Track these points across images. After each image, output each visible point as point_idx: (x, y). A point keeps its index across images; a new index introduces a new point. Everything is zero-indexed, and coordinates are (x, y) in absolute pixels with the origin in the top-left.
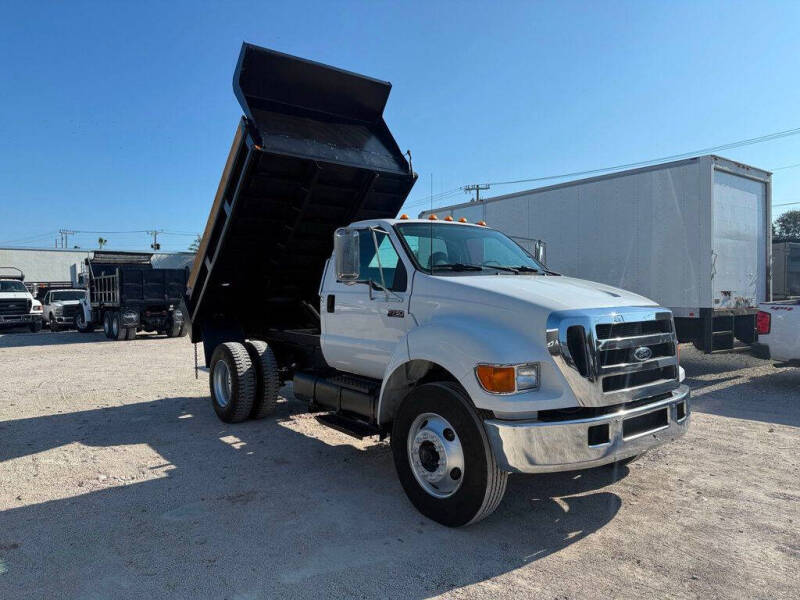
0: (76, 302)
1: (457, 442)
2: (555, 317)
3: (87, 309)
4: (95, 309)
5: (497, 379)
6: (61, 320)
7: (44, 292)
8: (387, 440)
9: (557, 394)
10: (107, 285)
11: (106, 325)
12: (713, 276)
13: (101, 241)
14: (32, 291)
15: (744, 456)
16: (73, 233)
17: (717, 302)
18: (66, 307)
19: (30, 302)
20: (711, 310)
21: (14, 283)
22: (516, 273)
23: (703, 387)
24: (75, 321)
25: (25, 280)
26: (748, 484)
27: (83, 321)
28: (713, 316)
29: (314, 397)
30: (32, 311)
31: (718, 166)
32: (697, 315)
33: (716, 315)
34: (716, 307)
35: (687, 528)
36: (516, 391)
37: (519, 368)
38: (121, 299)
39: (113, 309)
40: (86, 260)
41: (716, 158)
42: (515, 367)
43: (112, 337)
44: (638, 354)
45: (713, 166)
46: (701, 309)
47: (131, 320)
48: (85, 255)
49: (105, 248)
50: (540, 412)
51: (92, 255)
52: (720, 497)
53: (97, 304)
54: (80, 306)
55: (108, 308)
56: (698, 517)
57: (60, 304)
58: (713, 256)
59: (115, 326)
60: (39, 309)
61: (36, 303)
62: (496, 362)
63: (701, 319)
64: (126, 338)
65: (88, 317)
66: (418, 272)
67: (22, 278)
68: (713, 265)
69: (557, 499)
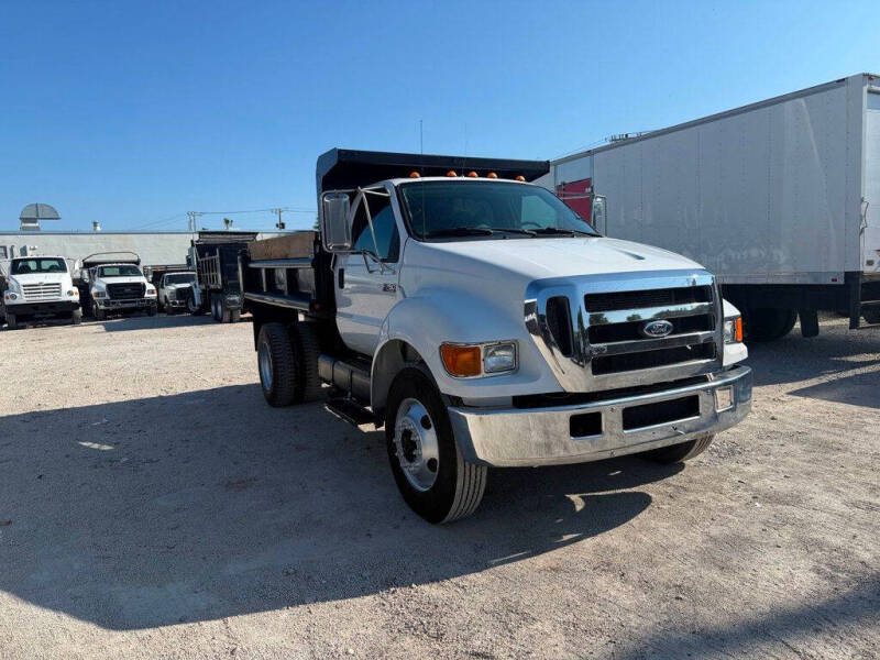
0: (187, 285)
1: (432, 430)
2: (536, 286)
3: (197, 292)
4: (204, 292)
5: (462, 360)
6: (174, 303)
7: (158, 276)
8: (383, 428)
9: (533, 377)
10: (210, 266)
11: (213, 308)
12: (862, 231)
13: (227, 222)
14: (146, 276)
15: (848, 455)
16: (201, 214)
17: (870, 263)
18: (179, 290)
19: (144, 286)
20: (860, 273)
21: (129, 268)
22: (534, 236)
23: (847, 369)
24: (187, 303)
25: (142, 264)
26: (829, 489)
27: (194, 305)
28: (861, 281)
29: (333, 380)
30: (146, 295)
31: (875, 88)
32: (841, 281)
33: (867, 280)
34: (867, 269)
35: (713, 539)
36: (483, 374)
37: (487, 348)
38: (223, 281)
39: (217, 291)
40: (192, 241)
41: (870, 77)
42: (482, 348)
43: (218, 320)
44: (649, 330)
45: (865, 89)
46: (846, 273)
47: (234, 302)
48: (190, 237)
49: (231, 229)
50: (514, 397)
51: (196, 237)
52: (779, 503)
53: (203, 287)
54: (190, 288)
55: (212, 291)
56: (735, 525)
57: (173, 287)
58: (864, 205)
59: (219, 308)
60: (153, 293)
61: (150, 287)
62: (461, 341)
63: (846, 286)
64: (231, 321)
65: (198, 301)
66: (411, 239)
67: (137, 263)
68: (861, 218)
69: (574, 497)
